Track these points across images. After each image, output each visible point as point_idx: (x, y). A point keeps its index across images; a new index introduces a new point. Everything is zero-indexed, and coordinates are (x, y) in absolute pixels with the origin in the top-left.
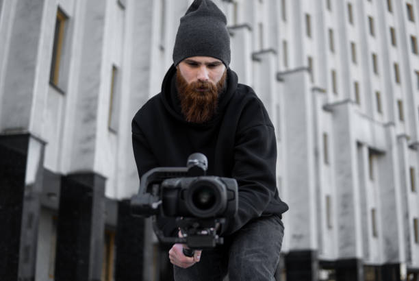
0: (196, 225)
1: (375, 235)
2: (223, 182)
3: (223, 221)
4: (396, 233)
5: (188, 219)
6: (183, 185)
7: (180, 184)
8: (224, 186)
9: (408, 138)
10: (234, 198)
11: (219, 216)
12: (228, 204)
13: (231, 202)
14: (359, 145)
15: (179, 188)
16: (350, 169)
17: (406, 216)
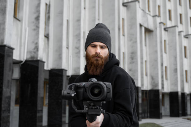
0: (92, 104)
1: (146, 75)
2: (105, 84)
3: (105, 102)
4: (158, 74)
5: (88, 102)
6: (86, 85)
7: (84, 85)
8: (105, 86)
9: (164, 24)
10: (110, 92)
11: (103, 100)
12: (107, 94)
13: (108, 93)
14: (141, 26)
15: (84, 87)
16: (136, 38)
17: (162, 65)
